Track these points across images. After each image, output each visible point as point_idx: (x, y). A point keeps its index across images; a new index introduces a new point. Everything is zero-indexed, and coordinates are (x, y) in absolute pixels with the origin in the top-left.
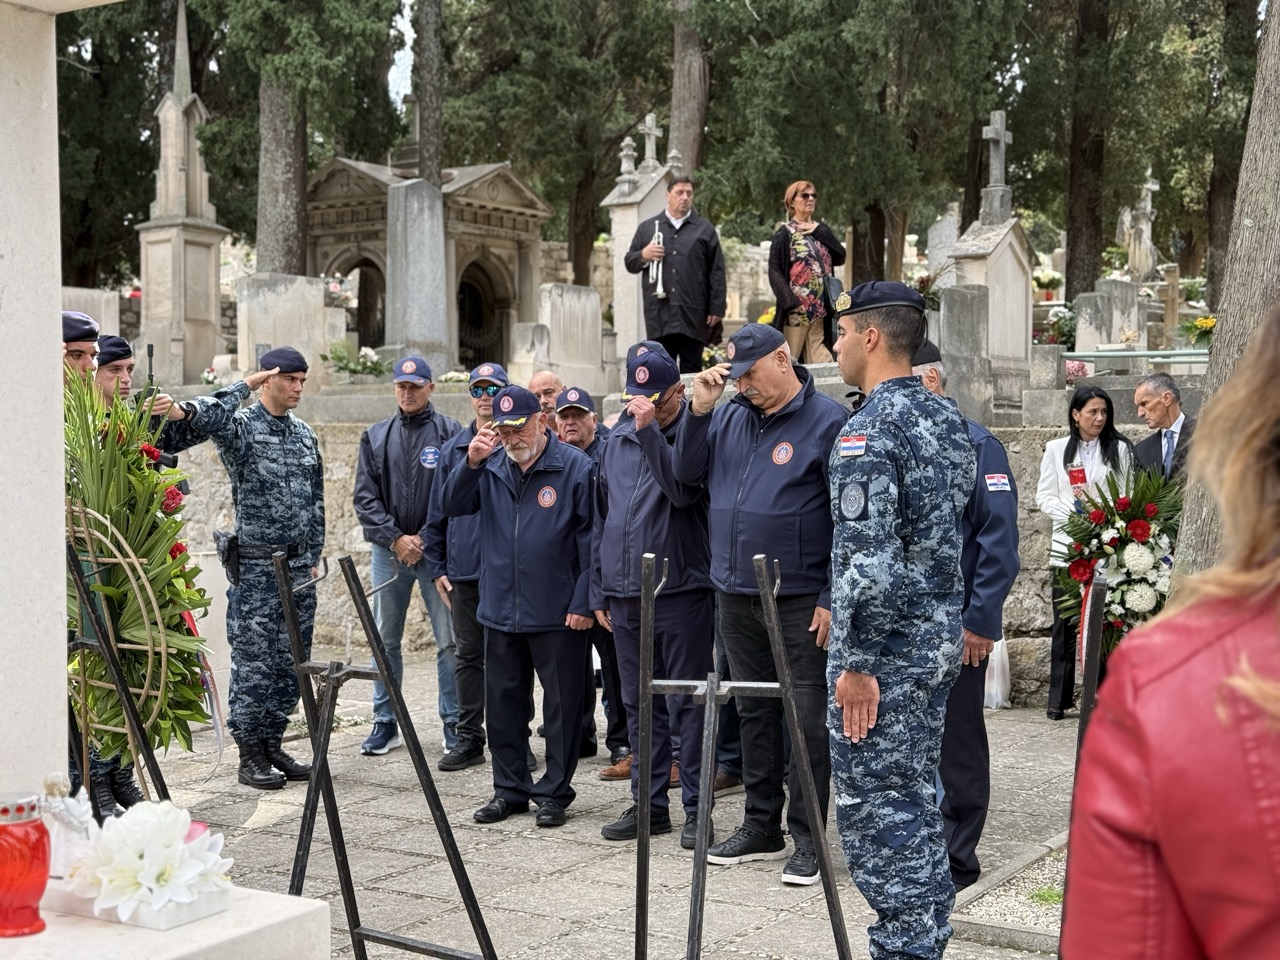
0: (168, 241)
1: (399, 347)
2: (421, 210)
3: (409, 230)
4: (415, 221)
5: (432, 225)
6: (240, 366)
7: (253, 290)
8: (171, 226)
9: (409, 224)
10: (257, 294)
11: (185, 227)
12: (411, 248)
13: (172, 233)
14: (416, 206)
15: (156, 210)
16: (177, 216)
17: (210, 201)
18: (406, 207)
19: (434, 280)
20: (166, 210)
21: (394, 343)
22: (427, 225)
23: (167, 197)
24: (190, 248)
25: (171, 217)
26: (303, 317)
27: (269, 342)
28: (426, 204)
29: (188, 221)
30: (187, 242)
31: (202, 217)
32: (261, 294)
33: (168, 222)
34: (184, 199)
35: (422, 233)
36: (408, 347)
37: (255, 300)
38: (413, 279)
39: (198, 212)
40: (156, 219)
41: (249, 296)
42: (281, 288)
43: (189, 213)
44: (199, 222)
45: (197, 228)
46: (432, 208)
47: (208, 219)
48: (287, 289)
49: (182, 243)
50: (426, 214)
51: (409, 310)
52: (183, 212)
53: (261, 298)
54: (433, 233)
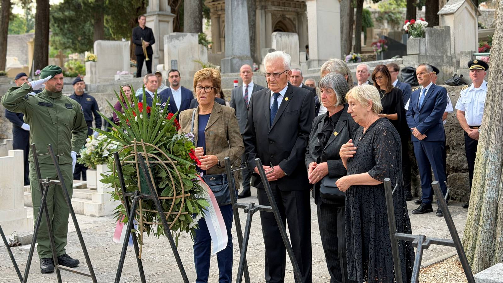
0: (153, 21)
1: (230, 58)
2: (238, 5)
3: (233, 13)
4: (235, 9)
5: (243, 10)
6: (165, 68)
7: (169, 40)
8: (153, 15)
9: (233, 11)
10: (171, 41)
11: (159, 15)
12: (234, 20)
13: (154, 18)
14: (236, 3)
15: (149, 9)
16: (156, 11)
17: (169, 4)
18: (232, 4)
19: (244, 31)
20: (152, 9)
21: (228, 57)
22: (241, 11)
23: (153, 5)
24: (161, 23)
25: (154, 12)
26: (190, 49)
27: (176, 59)
28: (240, 3)
29: (160, 13)
30: (160, 21)
31: (165, 11)
32: (173, 41)
33: (153, 14)
34: (158, 5)
35: (239, 14)
36: (234, 58)
37: (171, 43)
38: (235, 32)
39: (164, 9)
40: (149, 13)
41: (168, 42)
42: (181, 38)
43: (161, 9)
44: (164, 13)
45: (163, 15)
46: (242, 4)
47: (168, 12)
48: (183, 38)
49: (158, 21)
50: (240, 6)
51: (234, 44)
52: (158, 10)
53: (173, 42)
54: (243, 13)
